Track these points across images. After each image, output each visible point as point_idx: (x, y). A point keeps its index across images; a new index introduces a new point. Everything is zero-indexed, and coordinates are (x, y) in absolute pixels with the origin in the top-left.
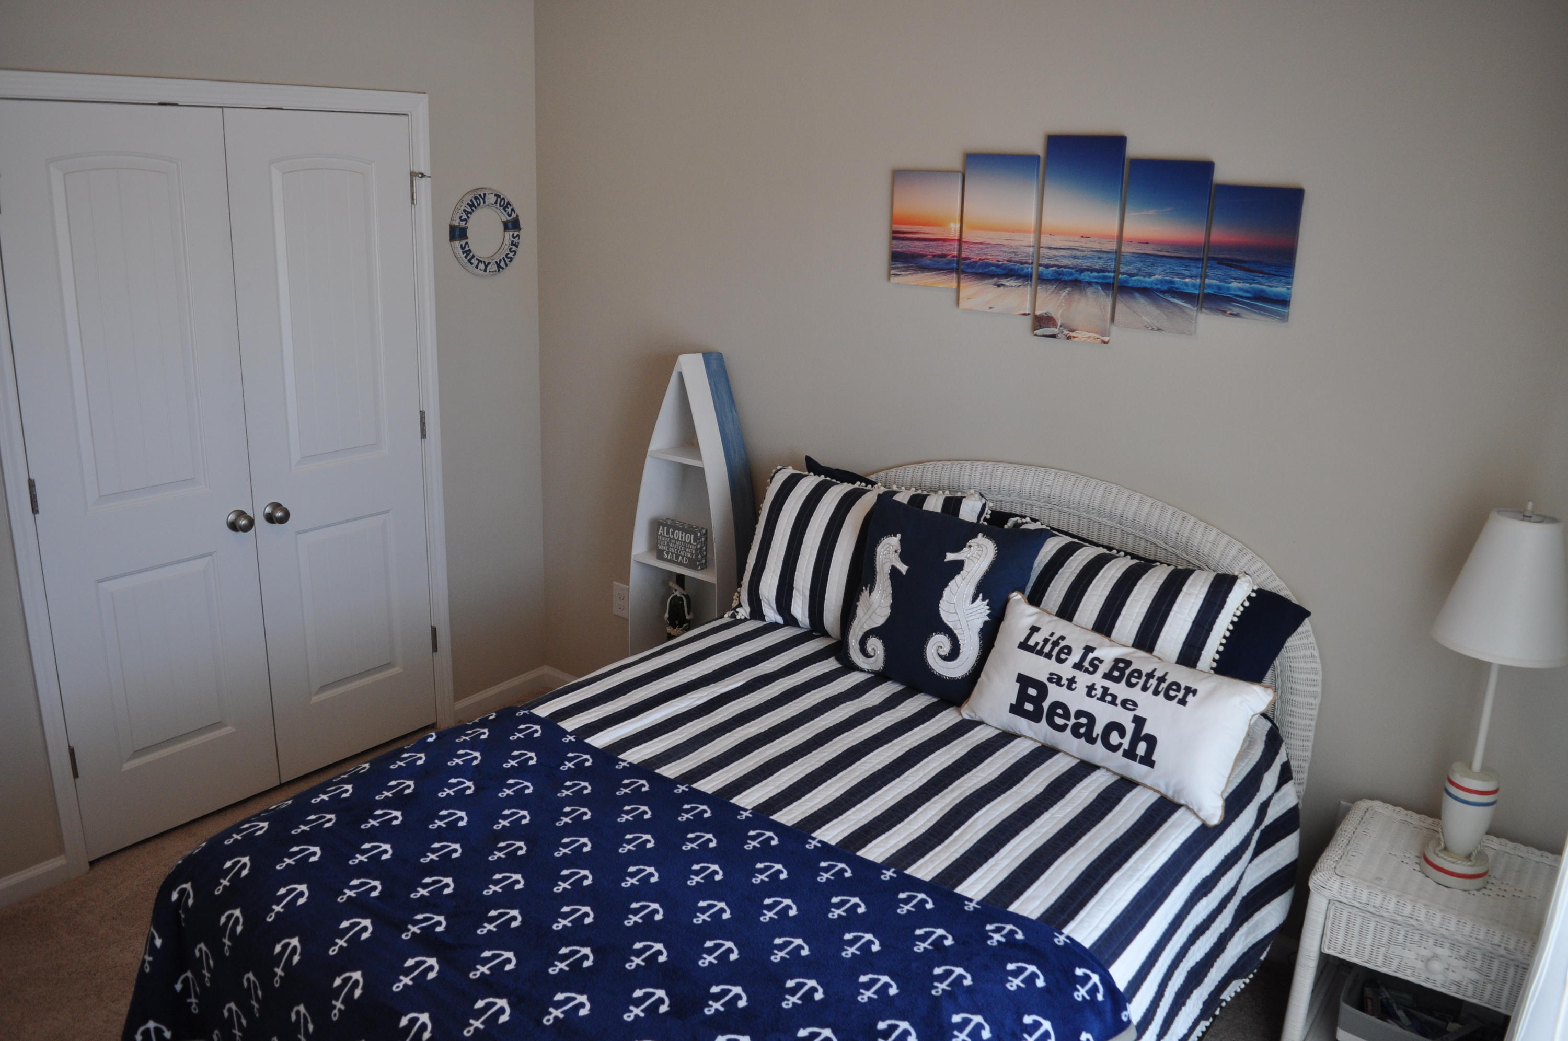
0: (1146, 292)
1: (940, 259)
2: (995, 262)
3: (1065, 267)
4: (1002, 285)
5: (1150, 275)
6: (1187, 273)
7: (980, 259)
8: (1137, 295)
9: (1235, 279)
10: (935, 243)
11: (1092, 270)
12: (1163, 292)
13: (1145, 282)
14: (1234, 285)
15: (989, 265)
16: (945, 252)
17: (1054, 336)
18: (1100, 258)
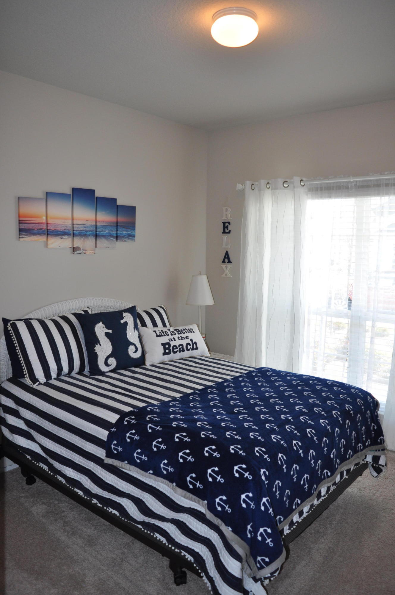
0: (104, 236)
1: (40, 230)
2: (60, 230)
3: (82, 231)
4: (63, 238)
5: (105, 231)
6: (113, 230)
7: (55, 230)
8: (102, 238)
9: (124, 231)
10: (38, 224)
11: (90, 231)
12: (108, 236)
13: (104, 234)
14: (124, 233)
15: (57, 231)
16: (42, 228)
17: (80, 254)
18: (91, 227)
